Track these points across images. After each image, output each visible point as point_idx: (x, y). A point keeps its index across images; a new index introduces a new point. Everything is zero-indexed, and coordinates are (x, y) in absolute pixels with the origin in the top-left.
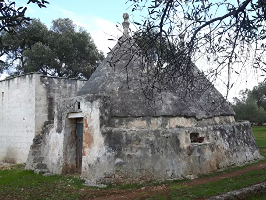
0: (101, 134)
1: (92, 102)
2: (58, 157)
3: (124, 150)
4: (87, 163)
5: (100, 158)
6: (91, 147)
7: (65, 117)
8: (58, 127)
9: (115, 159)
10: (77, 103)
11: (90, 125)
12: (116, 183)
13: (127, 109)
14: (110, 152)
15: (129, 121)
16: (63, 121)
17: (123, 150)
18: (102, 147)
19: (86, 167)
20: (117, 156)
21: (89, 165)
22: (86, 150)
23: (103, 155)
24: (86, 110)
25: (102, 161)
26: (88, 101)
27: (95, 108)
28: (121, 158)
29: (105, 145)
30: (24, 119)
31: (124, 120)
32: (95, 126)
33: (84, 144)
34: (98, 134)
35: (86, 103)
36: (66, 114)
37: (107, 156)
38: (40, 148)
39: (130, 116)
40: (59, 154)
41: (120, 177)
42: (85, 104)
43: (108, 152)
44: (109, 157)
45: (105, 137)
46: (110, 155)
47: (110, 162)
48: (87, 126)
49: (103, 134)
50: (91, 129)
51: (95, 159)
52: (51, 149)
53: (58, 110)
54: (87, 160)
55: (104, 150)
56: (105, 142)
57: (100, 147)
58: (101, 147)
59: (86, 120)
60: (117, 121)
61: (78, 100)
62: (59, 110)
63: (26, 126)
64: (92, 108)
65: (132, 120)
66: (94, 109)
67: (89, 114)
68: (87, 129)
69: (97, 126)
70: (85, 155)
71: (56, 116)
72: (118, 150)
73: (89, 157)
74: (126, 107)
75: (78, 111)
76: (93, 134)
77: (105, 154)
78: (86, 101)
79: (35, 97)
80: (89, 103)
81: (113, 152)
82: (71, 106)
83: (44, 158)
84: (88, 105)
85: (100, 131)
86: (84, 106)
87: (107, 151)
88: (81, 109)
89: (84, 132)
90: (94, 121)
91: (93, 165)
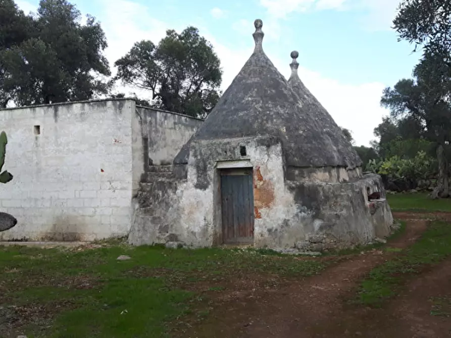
0: (286, 189)
1: (268, 146)
2: (203, 223)
3: (323, 209)
4: (266, 227)
5: (288, 220)
6: (270, 206)
7: (213, 167)
8: (198, 181)
9: (313, 221)
10: (238, 147)
11: (266, 178)
12: (327, 249)
13: (306, 157)
14: (304, 212)
15: (311, 172)
16: (209, 173)
17: (321, 209)
18: (292, 206)
19: (264, 233)
20: (315, 217)
21: (270, 231)
22: (263, 211)
23: (294, 216)
24: (258, 157)
25: (292, 223)
26: (263, 144)
27: (275, 155)
28: (320, 219)
29: (296, 203)
30: (102, 171)
31: (305, 171)
32: (275, 179)
33: (257, 203)
34: (282, 189)
35: (258, 147)
36: (216, 163)
37: (300, 218)
38: (154, 212)
39: (311, 165)
40: (205, 219)
41: (332, 241)
42: (257, 150)
43: (301, 212)
44: (303, 219)
45: (294, 193)
46: (304, 216)
47: (306, 225)
48: (261, 179)
49: (291, 189)
50: (268, 183)
51: (280, 222)
52: (186, 212)
53: (196, 156)
54: (264, 224)
55: (295, 209)
56: (295, 199)
57: (288, 206)
58: (290, 206)
59: (258, 170)
60: (297, 172)
61: (243, 144)
62: (199, 157)
63: (109, 181)
64: (269, 155)
65: (314, 172)
66: (273, 156)
67: (264, 163)
68: (261, 183)
69: (279, 178)
70: (260, 217)
71: (192, 165)
72: (315, 208)
73: (268, 220)
74: (306, 154)
75: (242, 159)
76: (274, 189)
77: (297, 215)
78: (258, 145)
79: (131, 137)
80: (264, 148)
81: (309, 212)
82: (226, 152)
83: (170, 226)
84: (263, 150)
85: (285, 185)
86: (255, 151)
87: (299, 211)
88: (249, 156)
89: (256, 187)
90: (274, 173)
91: (276, 230)
